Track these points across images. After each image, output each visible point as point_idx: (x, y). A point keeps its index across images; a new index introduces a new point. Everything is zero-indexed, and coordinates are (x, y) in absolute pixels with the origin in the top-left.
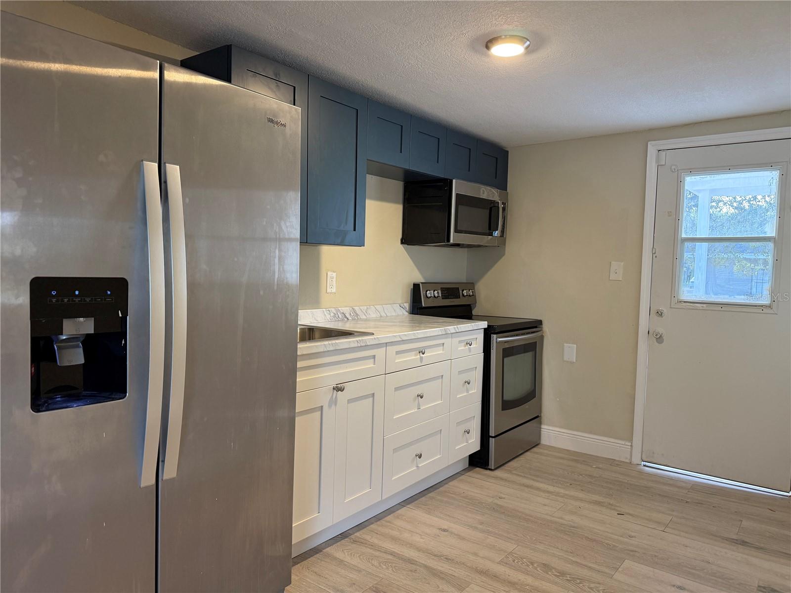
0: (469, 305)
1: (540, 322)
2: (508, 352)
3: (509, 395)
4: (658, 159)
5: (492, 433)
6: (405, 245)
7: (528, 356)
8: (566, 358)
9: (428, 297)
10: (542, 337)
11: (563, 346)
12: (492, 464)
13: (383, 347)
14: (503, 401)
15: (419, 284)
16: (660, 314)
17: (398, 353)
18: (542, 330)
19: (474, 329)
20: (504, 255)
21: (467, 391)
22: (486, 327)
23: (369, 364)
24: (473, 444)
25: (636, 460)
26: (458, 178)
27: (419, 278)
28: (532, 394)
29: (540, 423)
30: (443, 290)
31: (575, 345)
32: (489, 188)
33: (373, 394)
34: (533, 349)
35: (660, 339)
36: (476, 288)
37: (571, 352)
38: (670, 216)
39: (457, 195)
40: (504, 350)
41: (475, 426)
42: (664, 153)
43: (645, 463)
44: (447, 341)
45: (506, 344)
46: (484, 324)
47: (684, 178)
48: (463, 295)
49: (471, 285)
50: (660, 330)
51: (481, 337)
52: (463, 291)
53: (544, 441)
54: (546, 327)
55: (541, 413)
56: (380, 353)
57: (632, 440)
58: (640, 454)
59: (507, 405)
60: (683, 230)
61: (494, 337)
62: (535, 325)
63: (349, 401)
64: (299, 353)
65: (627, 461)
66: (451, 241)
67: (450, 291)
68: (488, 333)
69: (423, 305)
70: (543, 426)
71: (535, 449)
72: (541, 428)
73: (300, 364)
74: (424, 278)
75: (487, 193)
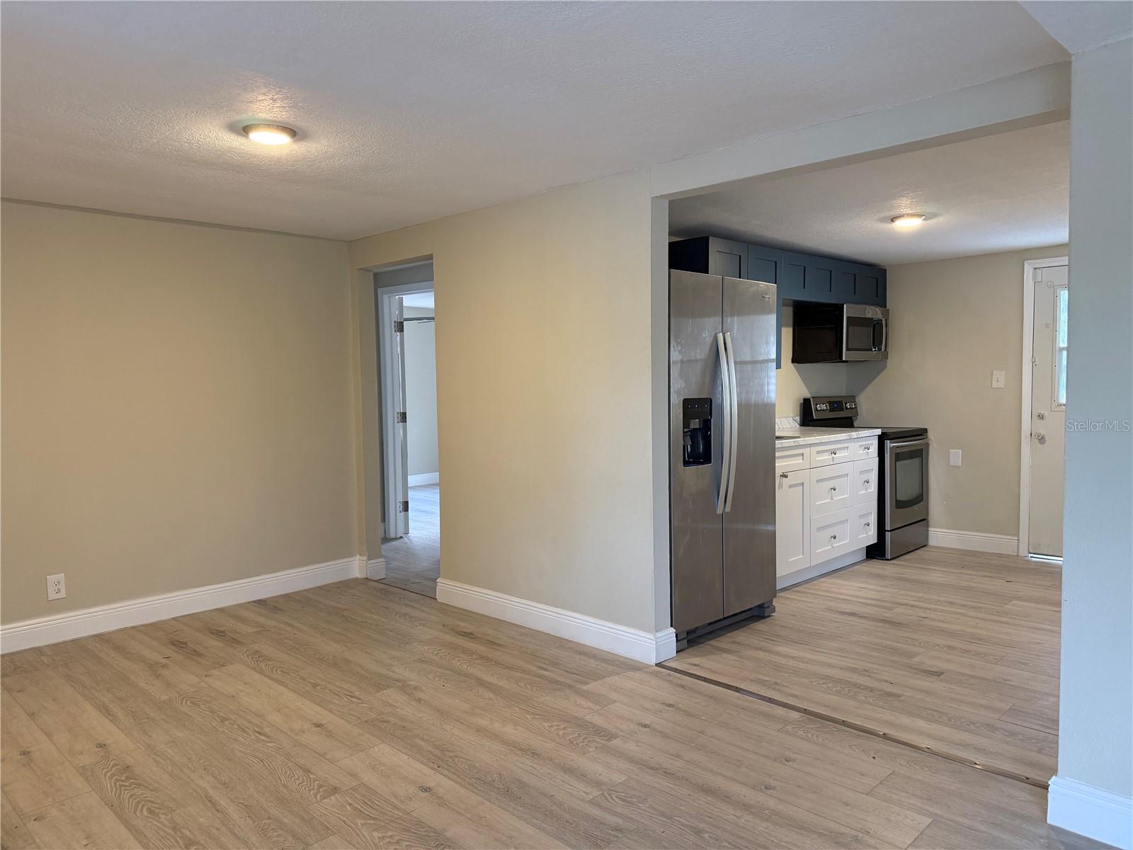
0: (850, 418)
1: (925, 430)
2: (898, 457)
3: (902, 496)
4: (1034, 277)
5: (888, 527)
6: (796, 364)
7: (917, 460)
8: (952, 464)
9: (818, 411)
10: (927, 445)
11: (949, 452)
12: (888, 556)
13: (807, 447)
14: (897, 501)
15: (809, 399)
16: (1041, 417)
17: (818, 452)
18: (927, 438)
19: (869, 438)
20: (886, 367)
21: (866, 489)
22: (880, 433)
23: (799, 461)
24: (871, 537)
25: (1023, 552)
26: (848, 302)
27: (808, 395)
28: (920, 498)
29: (928, 526)
30: (830, 403)
31: (960, 451)
32: (873, 307)
33: (803, 483)
34: (920, 455)
35: (1042, 440)
36: (857, 401)
37: (956, 456)
38: (1047, 327)
39: (848, 318)
40: (897, 455)
41: (873, 519)
42: (1040, 271)
43: (1032, 555)
44: (851, 445)
45: (898, 449)
46: (879, 432)
47: (1060, 293)
48: (847, 408)
49: (852, 398)
50: (1043, 432)
51: (875, 443)
52: (846, 403)
53: (932, 542)
54: (931, 435)
55: (928, 516)
56: (806, 451)
57: (1019, 535)
58: (1027, 547)
59: (900, 504)
60: (1061, 340)
61: (888, 443)
62: (921, 433)
63: (791, 486)
64: (776, 447)
65: (1016, 554)
66: (844, 359)
67: (836, 404)
68: (882, 439)
69: (815, 417)
70: (930, 529)
71: (924, 549)
72: (928, 531)
73: (777, 454)
74: (811, 393)
75: (872, 312)
